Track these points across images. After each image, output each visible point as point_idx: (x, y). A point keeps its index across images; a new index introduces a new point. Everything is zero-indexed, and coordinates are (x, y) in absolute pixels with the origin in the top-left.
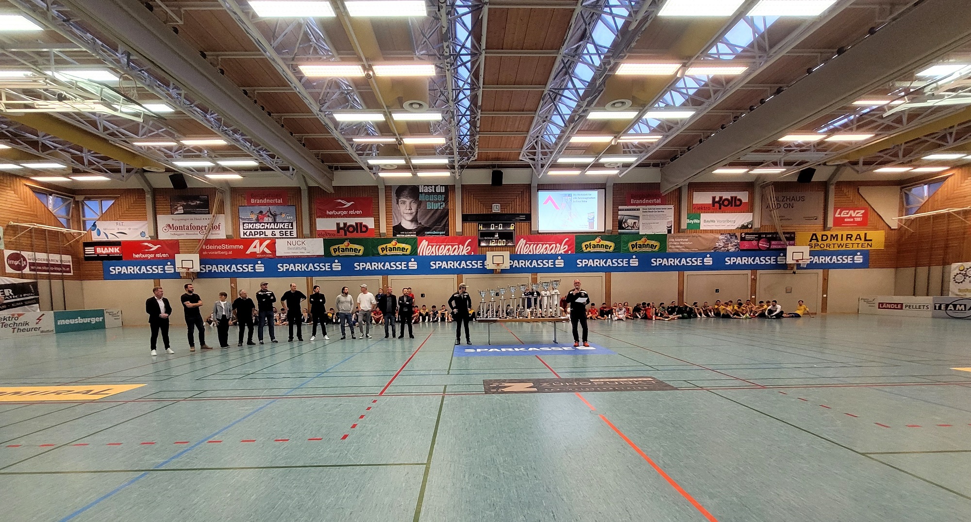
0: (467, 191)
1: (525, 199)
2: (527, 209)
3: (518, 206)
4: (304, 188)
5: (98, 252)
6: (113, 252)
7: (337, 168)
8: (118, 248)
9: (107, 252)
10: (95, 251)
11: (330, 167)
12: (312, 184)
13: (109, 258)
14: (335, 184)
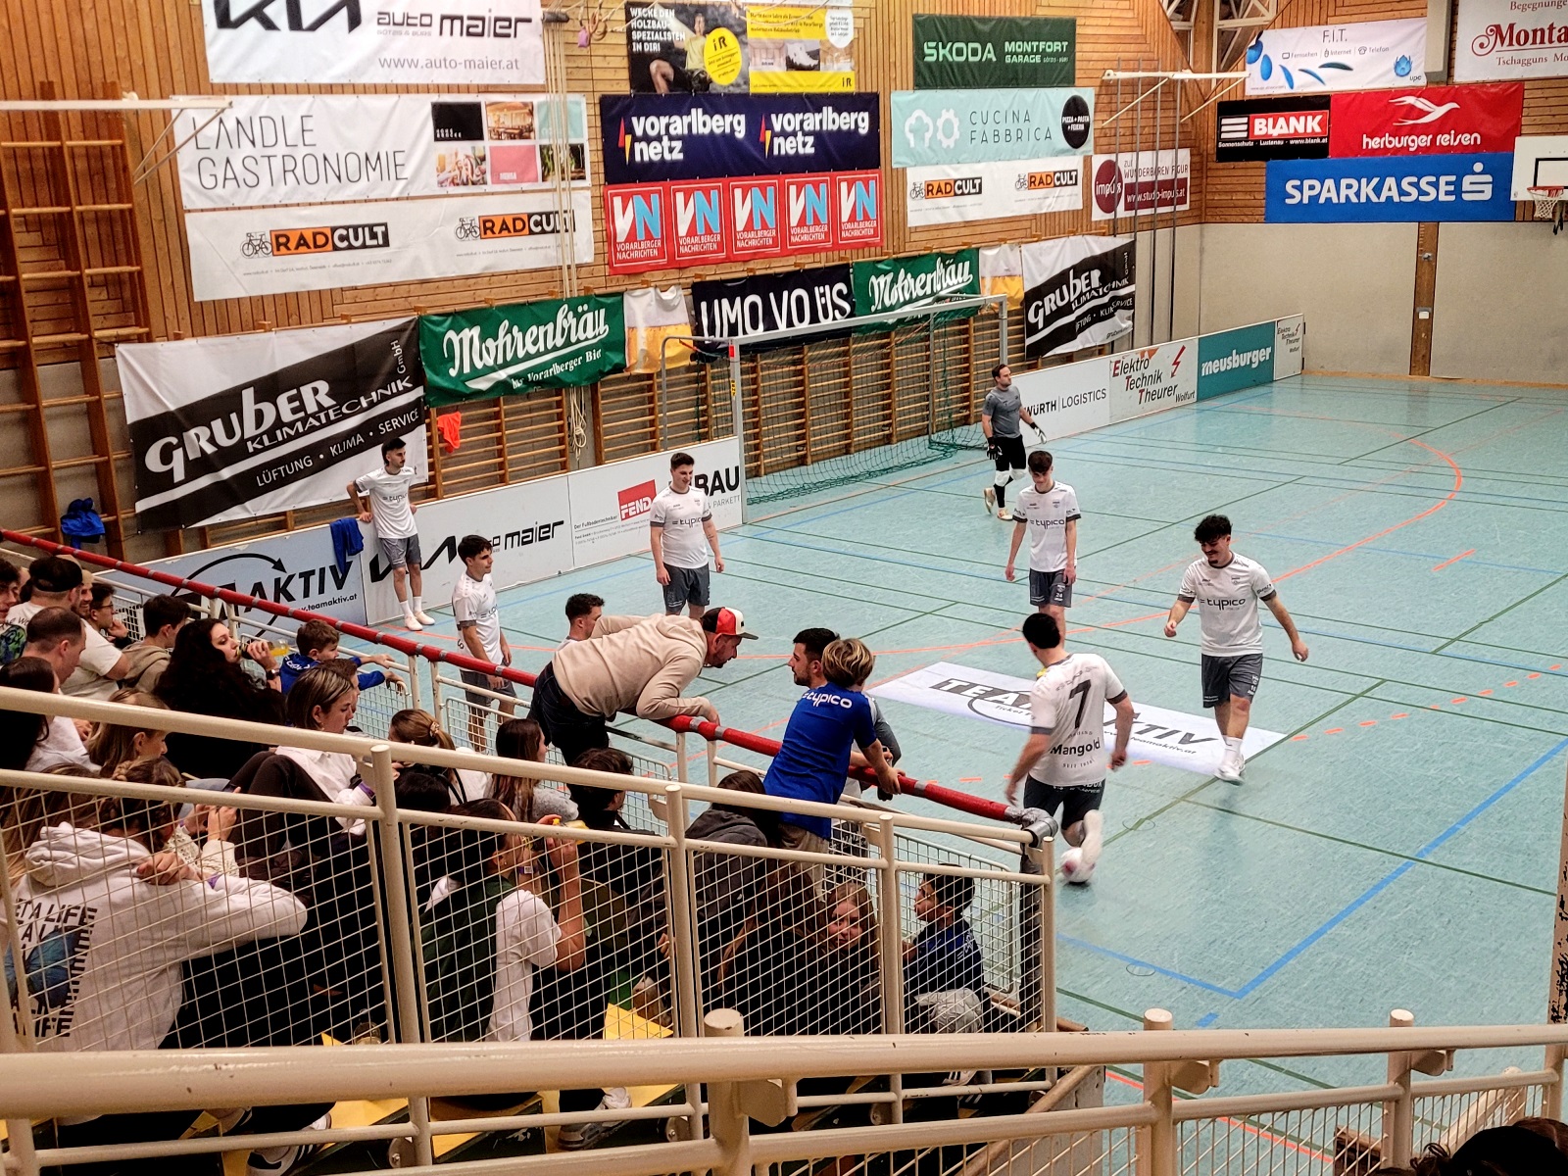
5: (1257, 132)
6: (1301, 130)
8: (1319, 118)
9: (1285, 131)
10: (1250, 129)
13: (1287, 150)
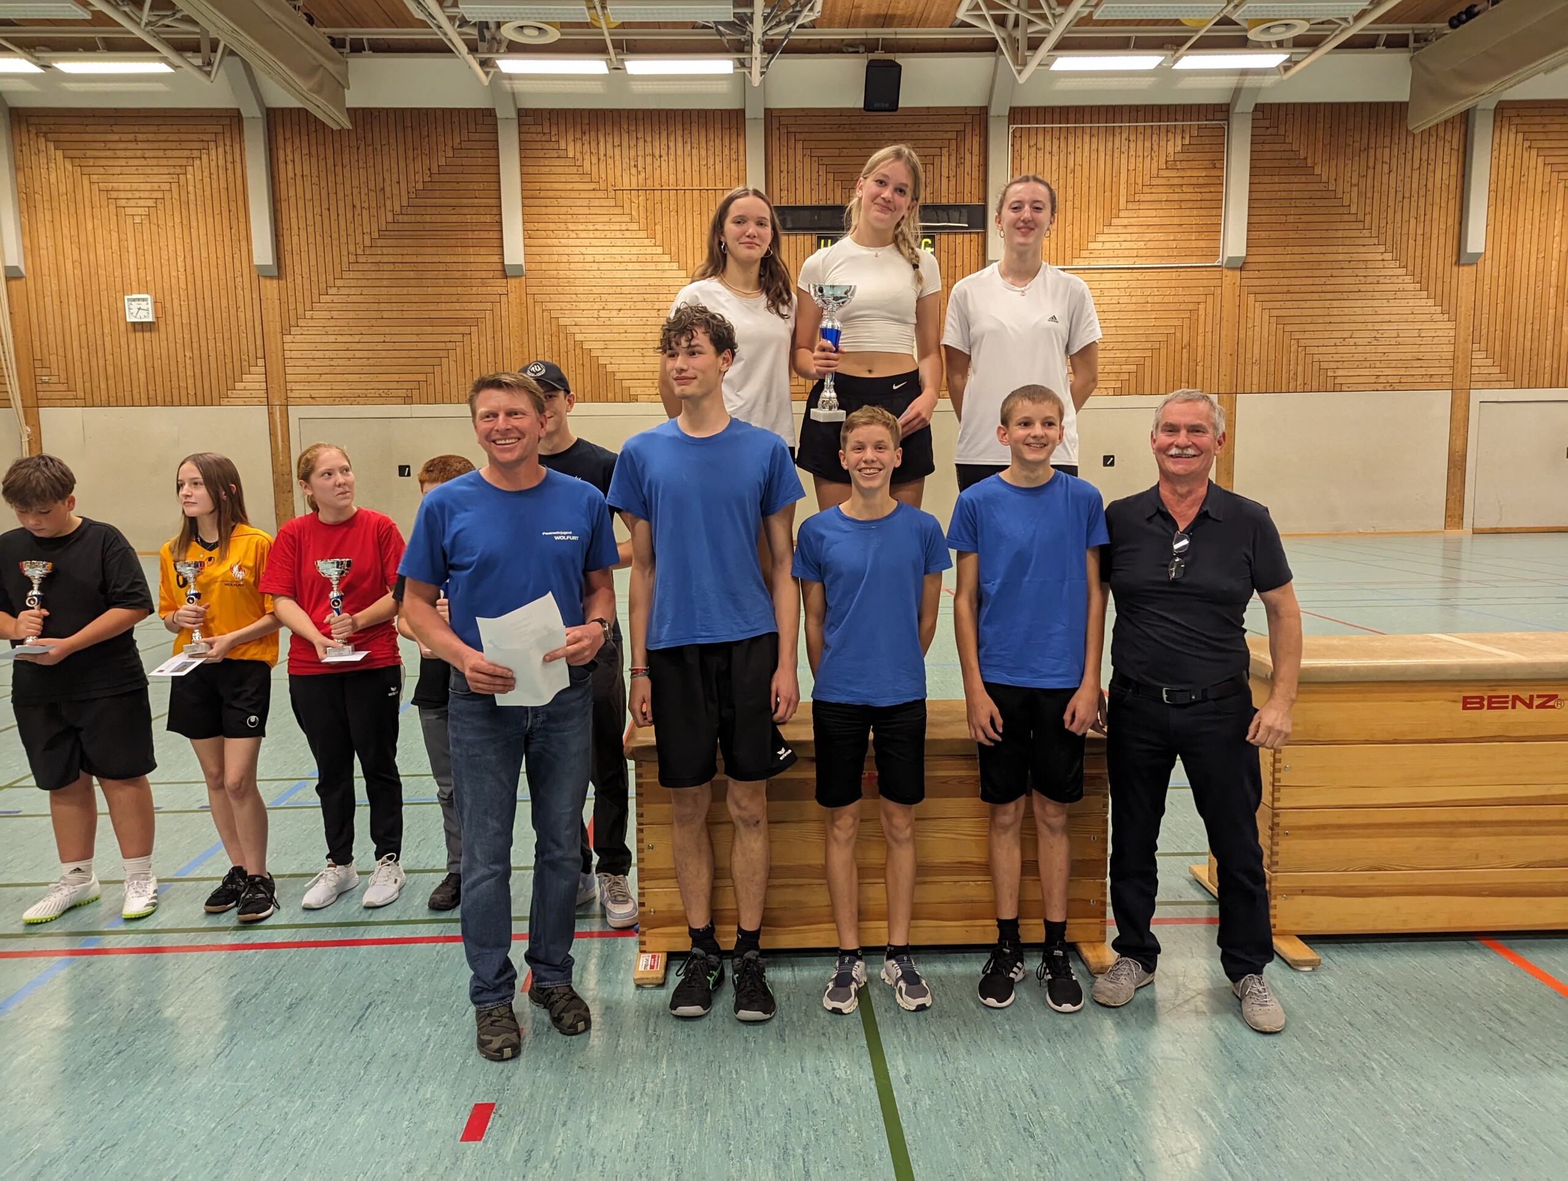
0: (783, 130)
1: (968, 156)
2: (975, 191)
3: (944, 180)
4: (251, 111)
7: (357, 47)
11: (337, 43)
12: (281, 98)
14: (354, 98)
